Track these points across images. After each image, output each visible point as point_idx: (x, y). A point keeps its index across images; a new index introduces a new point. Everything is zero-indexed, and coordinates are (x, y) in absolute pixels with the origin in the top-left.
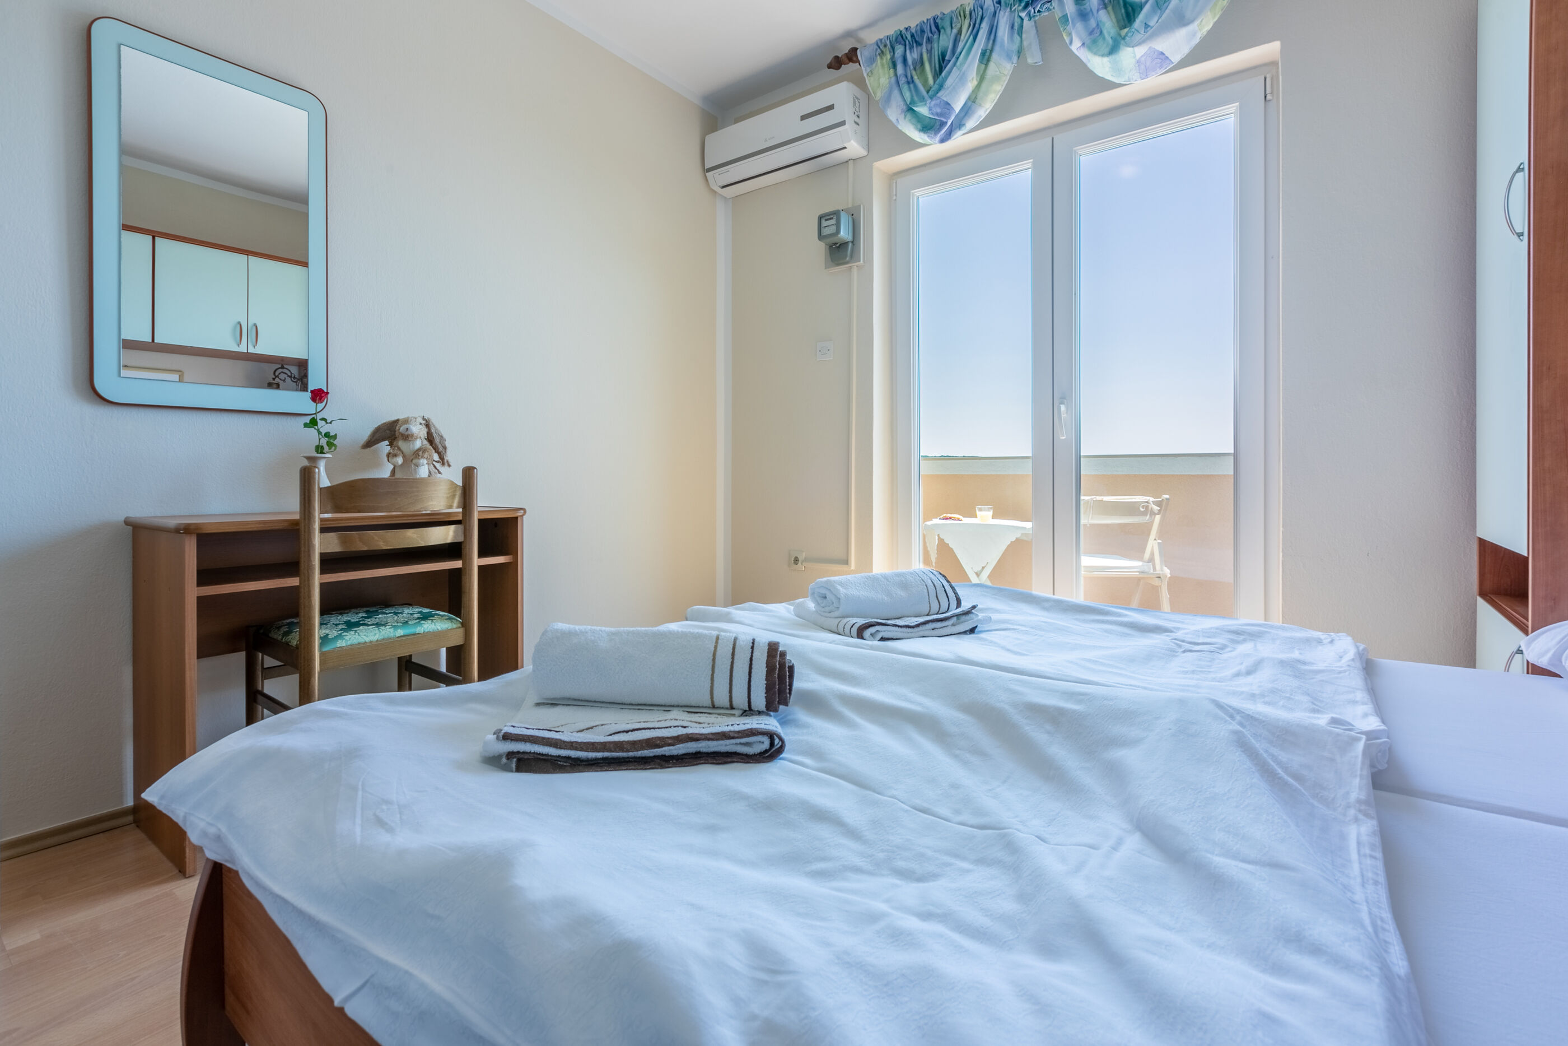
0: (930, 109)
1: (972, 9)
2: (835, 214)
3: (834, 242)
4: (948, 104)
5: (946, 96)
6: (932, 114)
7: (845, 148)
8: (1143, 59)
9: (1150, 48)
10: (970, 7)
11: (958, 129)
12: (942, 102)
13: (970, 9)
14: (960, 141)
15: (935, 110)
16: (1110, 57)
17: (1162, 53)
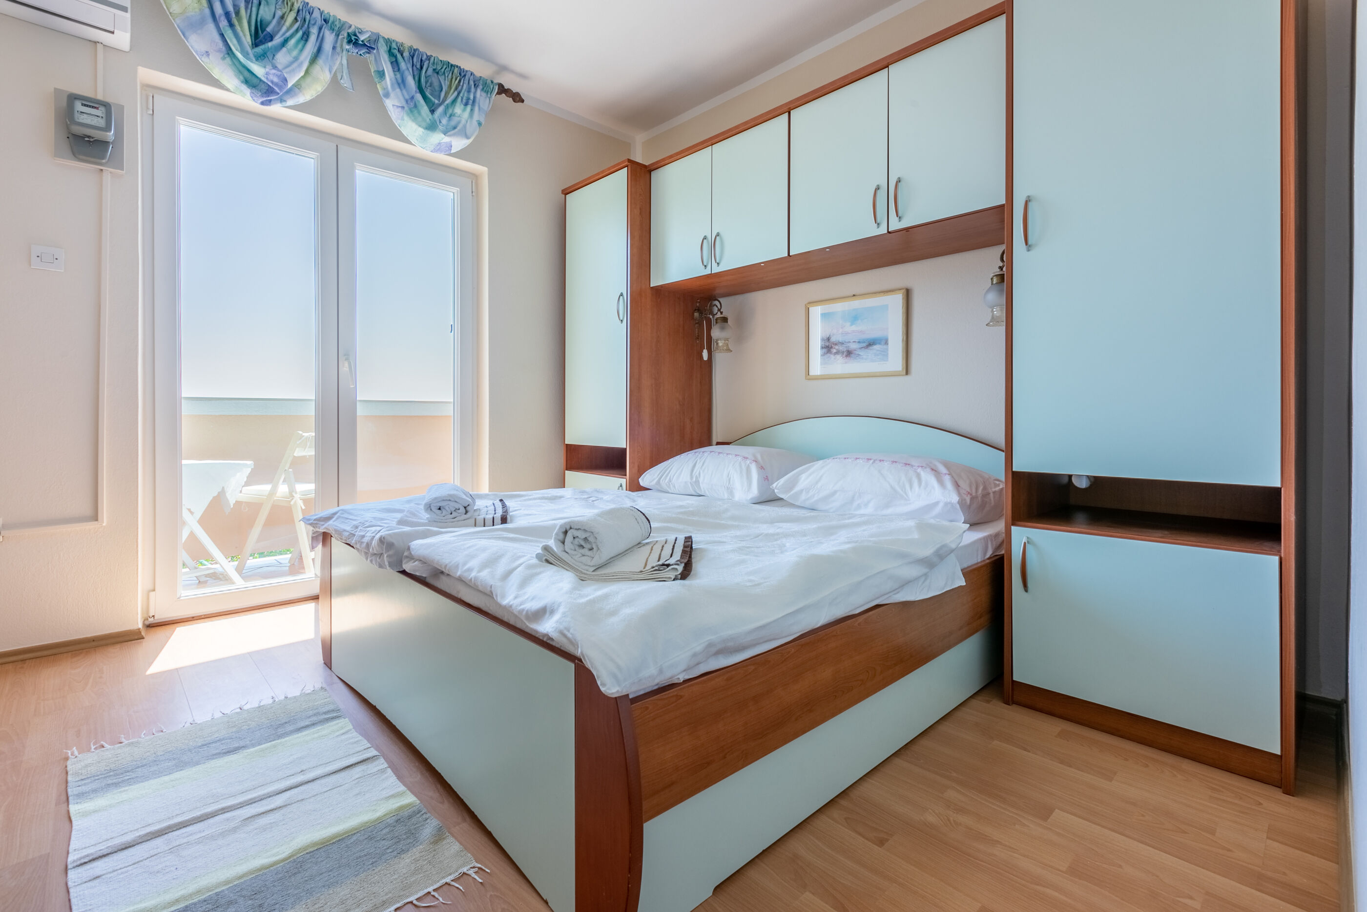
0: (267, 74)
1: (301, 8)
2: (105, 106)
3: (89, 134)
4: (286, 80)
5: (286, 73)
6: (267, 78)
7: (113, 33)
8: (443, 144)
9: (451, 141)
10: (299, 5)
11: (279, 101)
12: (282, 76)
13: (299, 7)
14: (276, 109)
15: (271, 77)
16: (426, 131)
17: (451, 146)
